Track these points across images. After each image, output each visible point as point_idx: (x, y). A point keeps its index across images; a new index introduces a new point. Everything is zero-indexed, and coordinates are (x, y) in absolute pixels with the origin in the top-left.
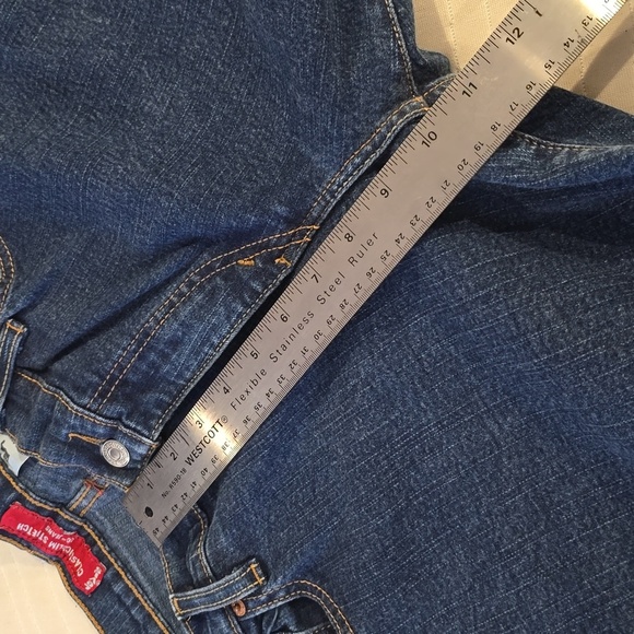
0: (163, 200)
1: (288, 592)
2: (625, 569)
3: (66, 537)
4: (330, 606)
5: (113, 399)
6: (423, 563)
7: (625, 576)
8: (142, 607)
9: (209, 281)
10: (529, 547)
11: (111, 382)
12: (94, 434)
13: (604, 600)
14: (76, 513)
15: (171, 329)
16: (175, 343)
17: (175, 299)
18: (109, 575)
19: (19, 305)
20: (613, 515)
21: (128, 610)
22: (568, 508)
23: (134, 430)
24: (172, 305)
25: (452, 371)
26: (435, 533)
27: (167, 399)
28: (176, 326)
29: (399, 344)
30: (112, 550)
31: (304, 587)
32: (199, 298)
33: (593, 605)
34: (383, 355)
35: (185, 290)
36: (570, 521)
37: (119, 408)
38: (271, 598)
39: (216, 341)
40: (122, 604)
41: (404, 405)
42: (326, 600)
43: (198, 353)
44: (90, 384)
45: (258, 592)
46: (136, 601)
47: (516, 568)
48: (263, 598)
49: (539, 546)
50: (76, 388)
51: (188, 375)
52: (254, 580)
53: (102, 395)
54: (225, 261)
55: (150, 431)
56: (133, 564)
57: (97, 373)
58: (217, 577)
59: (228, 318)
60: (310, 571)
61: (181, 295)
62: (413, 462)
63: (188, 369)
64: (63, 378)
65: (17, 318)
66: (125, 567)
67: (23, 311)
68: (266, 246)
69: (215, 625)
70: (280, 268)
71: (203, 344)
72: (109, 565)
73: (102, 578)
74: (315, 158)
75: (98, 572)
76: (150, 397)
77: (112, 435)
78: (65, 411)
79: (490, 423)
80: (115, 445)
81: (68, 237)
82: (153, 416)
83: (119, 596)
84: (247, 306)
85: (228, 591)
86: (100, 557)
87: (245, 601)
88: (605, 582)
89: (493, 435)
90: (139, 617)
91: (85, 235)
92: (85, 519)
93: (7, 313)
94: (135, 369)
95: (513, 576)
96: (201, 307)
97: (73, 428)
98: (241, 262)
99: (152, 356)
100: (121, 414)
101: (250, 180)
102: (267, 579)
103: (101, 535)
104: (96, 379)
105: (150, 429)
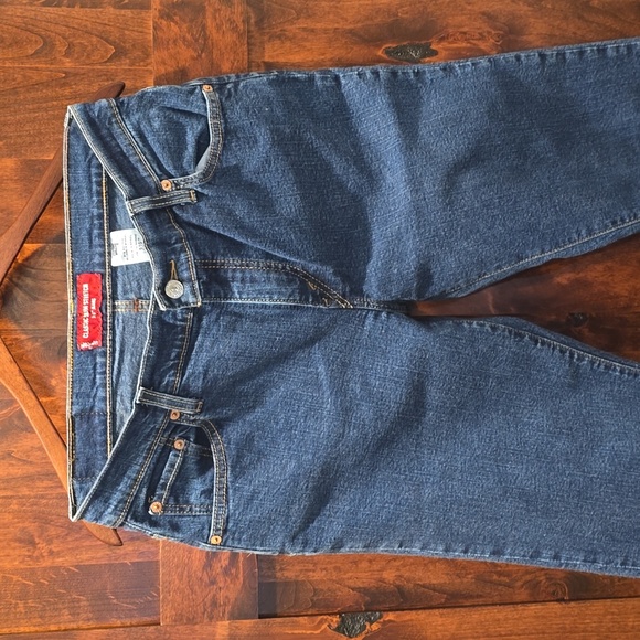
69: (154, 416)
90: (98, 381)
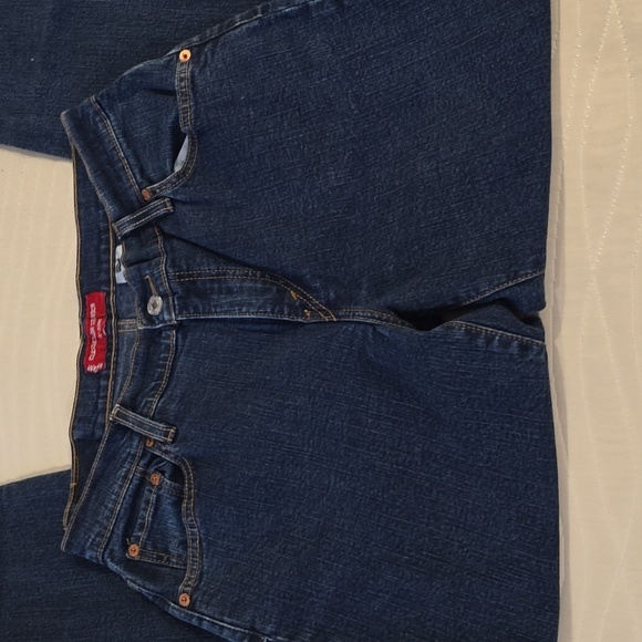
0: (296, 235)
1: (176, 458)
2: (331, 591)
3: (101, 332)
4: (189, 484)
5: (181, 284)
6: (248, 509)
7: (328, 593)
8: (106, 403)
9: (271, 283)
10: (302, 544)
11: (189, 276)
12: (157, 287)
13: (311, 595)
14: (118, 327)
15: (234, 284)
16: (230, 291)
17: (250, 274)
18: (104, 372)
19: (178, 197)
20: (345, 565)
21: (98, 397)
22: (330, 544)
23: (174, 306)
24: (247, 275)
25: (336, 440)
26: (266, 501)
27: (201, 309)
28: (238, 285)
29: (325, 406)
30: (116, 363)
31: (184, 463)
32: (259, 285)
33: (305, 592)
34: (314, 403)
36: (326, 550)
37: (179, 290)
38: (166, 452)
39: (244, 310)
40: (98, 392)
41: (303, 434)
42: (189, 479)
43: (231, 306)
44: (180, 266)
45: (165, 443)
46: (106, 397)
47: (289, 547)
48: (163, 448)
49: (305, 547)
50: (173, 262)
51: (218, 310)
52: (167, 437)
53: (179, 277)
55: (179, 314)
56: (120, 380)
57: (188, 266)
58: (153, 419)
59: (260, 307)
60: (193, 459)
62: (283, 462)
63: (221, 307)
64: (173, 250)
65: (173, 201)
66: (115, 376)
67: (178, 201)
68: (309, 300)
70: (304, 315)
71: (238, 305)
72: (108, 368)
73: (99, 372)
74: (363, 292)
75: (100, 366)
76: (196, 301)
77: (164, 296)
78: (158, 264)
79: (332, 476)
80: (159, 300)
81: (230, 191)
82: (187, 309)
83: (100, 387)
84: (273, 312)
85: (152, 429)
86: (108, 360)
87: (155, 441)
88: (318, 589)
89: (330, 482)
91: (239, 201)
92: (118, 334)
94: (204, 282)
95: (285, 549)
96: (256, 290)
97: (152, 275)
98: (292, 292)
99: (216, 286)
100: (177, 293)
101: (335, 268)
102: (172, 443)
103: (117, 350)
104: (185, 267)
105: (181, 313)
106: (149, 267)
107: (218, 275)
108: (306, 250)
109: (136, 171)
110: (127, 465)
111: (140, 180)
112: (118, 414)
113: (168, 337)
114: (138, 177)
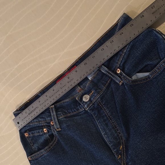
1: (55, 135)
5: (98, 105)
9: (119, 138)
11: (102, 106)
15: (110, 126)
17: (117, 128)
24: (116, 127)
32: (116, 135)
35: (118, 132)
37: (96, 106)
38: (54, 131)
39: (106, 136)
43: (104, 129)
44: (103, 101)
48: (54, 129)
50: (103, 97)
51: (100, 124)
52: (57, 129)
53: (100, 103)
54: (123, 143)
55: (89, 110)
61: (118, 130)
64: (106, 93)
65: (123, 84)
68: (123, 154)
70: (118, 156)
71: (106, 132)
76: (97, 112)
78: (99, 93)
82: (93, 111)
93: (125, 82)
94: (104, 112)
96: (114, 135)
98: (122, 146)
99: (105, 118)
102: (57, 131)
104: (104, 103)
105: (90, 110)
106: (96, 90)
107: (109, 117)
108: (136, 147)
109: (123, 61)
110: (42, 120)
111: (121, 65)
112: (52, 108)
113: (81, 108)
114: (122, 64)
